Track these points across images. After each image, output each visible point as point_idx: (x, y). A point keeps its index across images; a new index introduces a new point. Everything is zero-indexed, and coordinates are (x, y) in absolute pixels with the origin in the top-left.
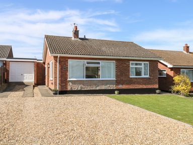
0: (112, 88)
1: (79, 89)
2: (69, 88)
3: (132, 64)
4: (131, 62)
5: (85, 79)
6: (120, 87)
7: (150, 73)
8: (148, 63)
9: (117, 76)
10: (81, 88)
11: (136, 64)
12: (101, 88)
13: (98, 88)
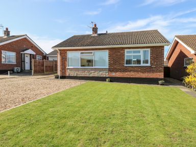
0: (104, 76)
1: (75, 75)
2: (67, 75)
3: (128, 52)
4: (126, 50)
5: (80, 67)
6: (114, 74)
7: (151, 61)
8: (149, 50)
9: (110, 64)
10: (77, 74)
11: (134, 52)
12: (94, 76)
13: (91, 75)
